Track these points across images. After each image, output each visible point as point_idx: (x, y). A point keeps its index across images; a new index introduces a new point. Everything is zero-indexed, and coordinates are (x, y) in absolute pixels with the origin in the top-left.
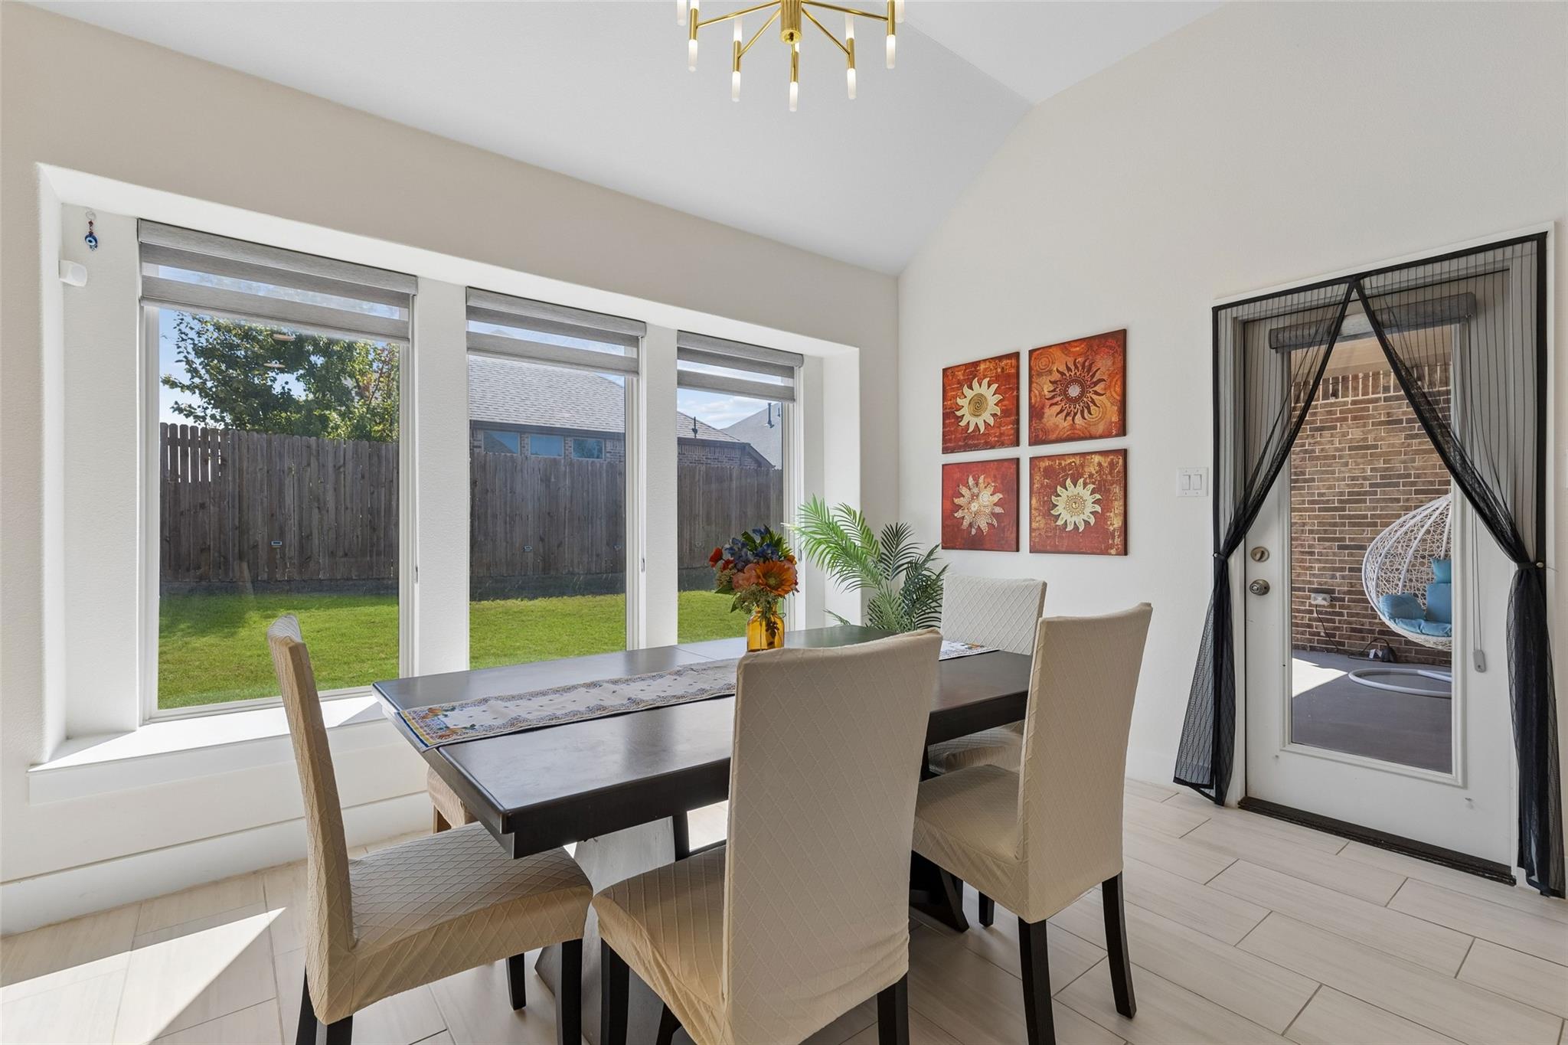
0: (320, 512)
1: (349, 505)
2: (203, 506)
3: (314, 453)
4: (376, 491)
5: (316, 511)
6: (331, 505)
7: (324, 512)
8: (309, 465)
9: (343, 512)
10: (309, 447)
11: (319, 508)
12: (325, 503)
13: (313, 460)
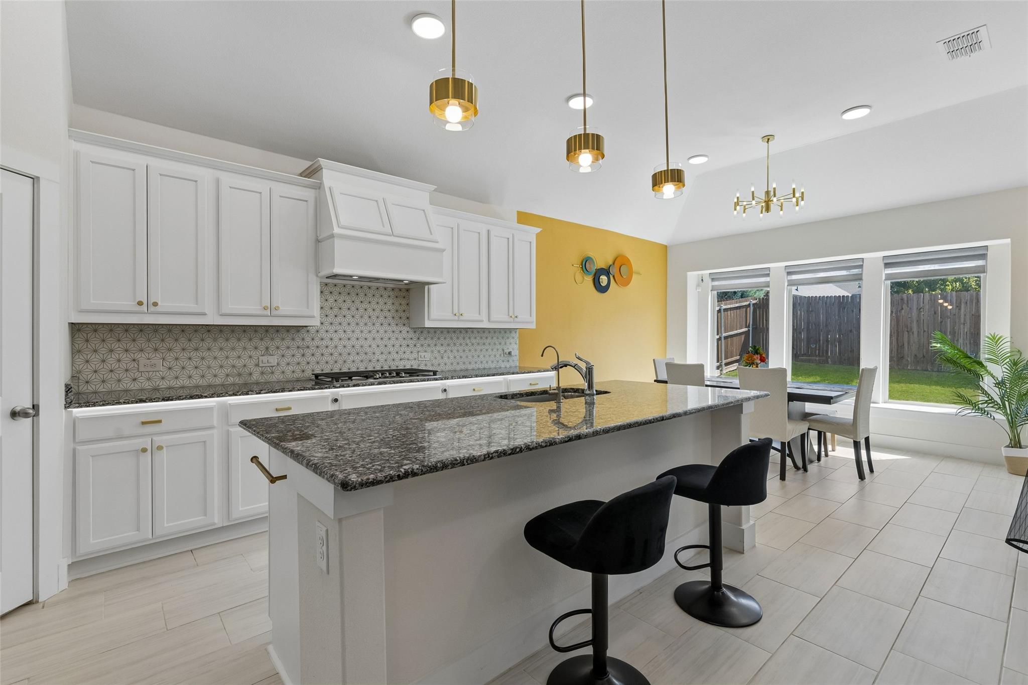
0: (908, 334)
1: (926, 330)
2: (851, 331)
3: (906, 302)
4: (944, 321)
5: (906, 332)
6: (915, 330)
7: (911, 333)
8: (902, 309)
9: (922, 333)
10: (902, 299)
11: (908, 331)
12: (911, 329)
13: (905, 306)
